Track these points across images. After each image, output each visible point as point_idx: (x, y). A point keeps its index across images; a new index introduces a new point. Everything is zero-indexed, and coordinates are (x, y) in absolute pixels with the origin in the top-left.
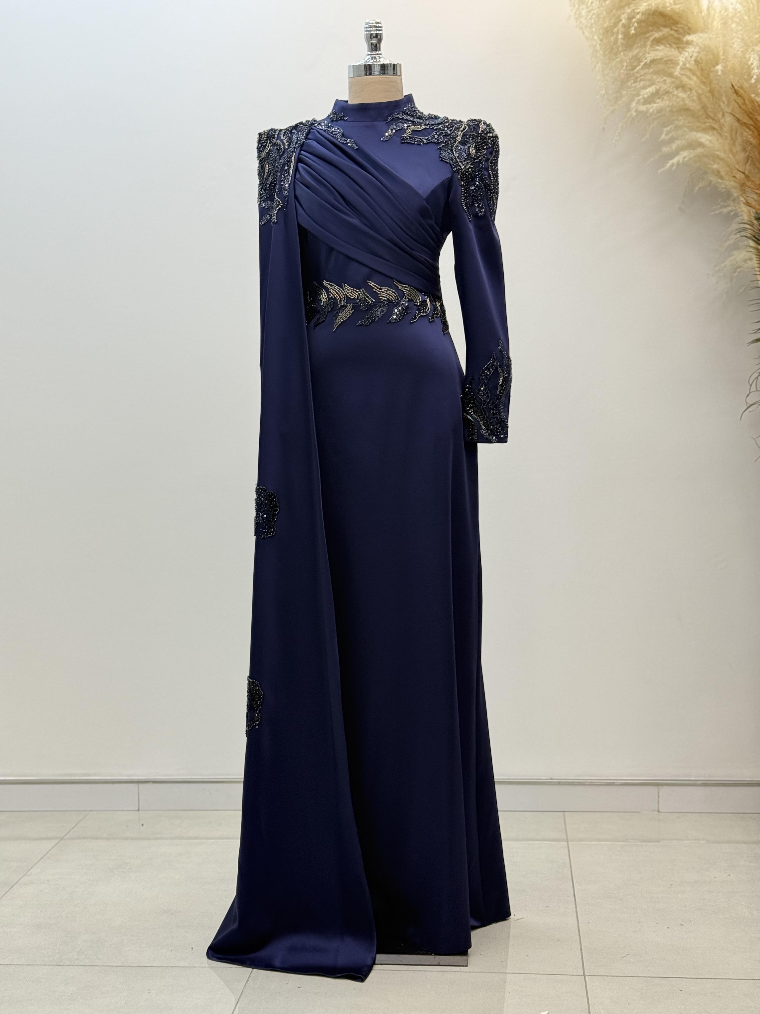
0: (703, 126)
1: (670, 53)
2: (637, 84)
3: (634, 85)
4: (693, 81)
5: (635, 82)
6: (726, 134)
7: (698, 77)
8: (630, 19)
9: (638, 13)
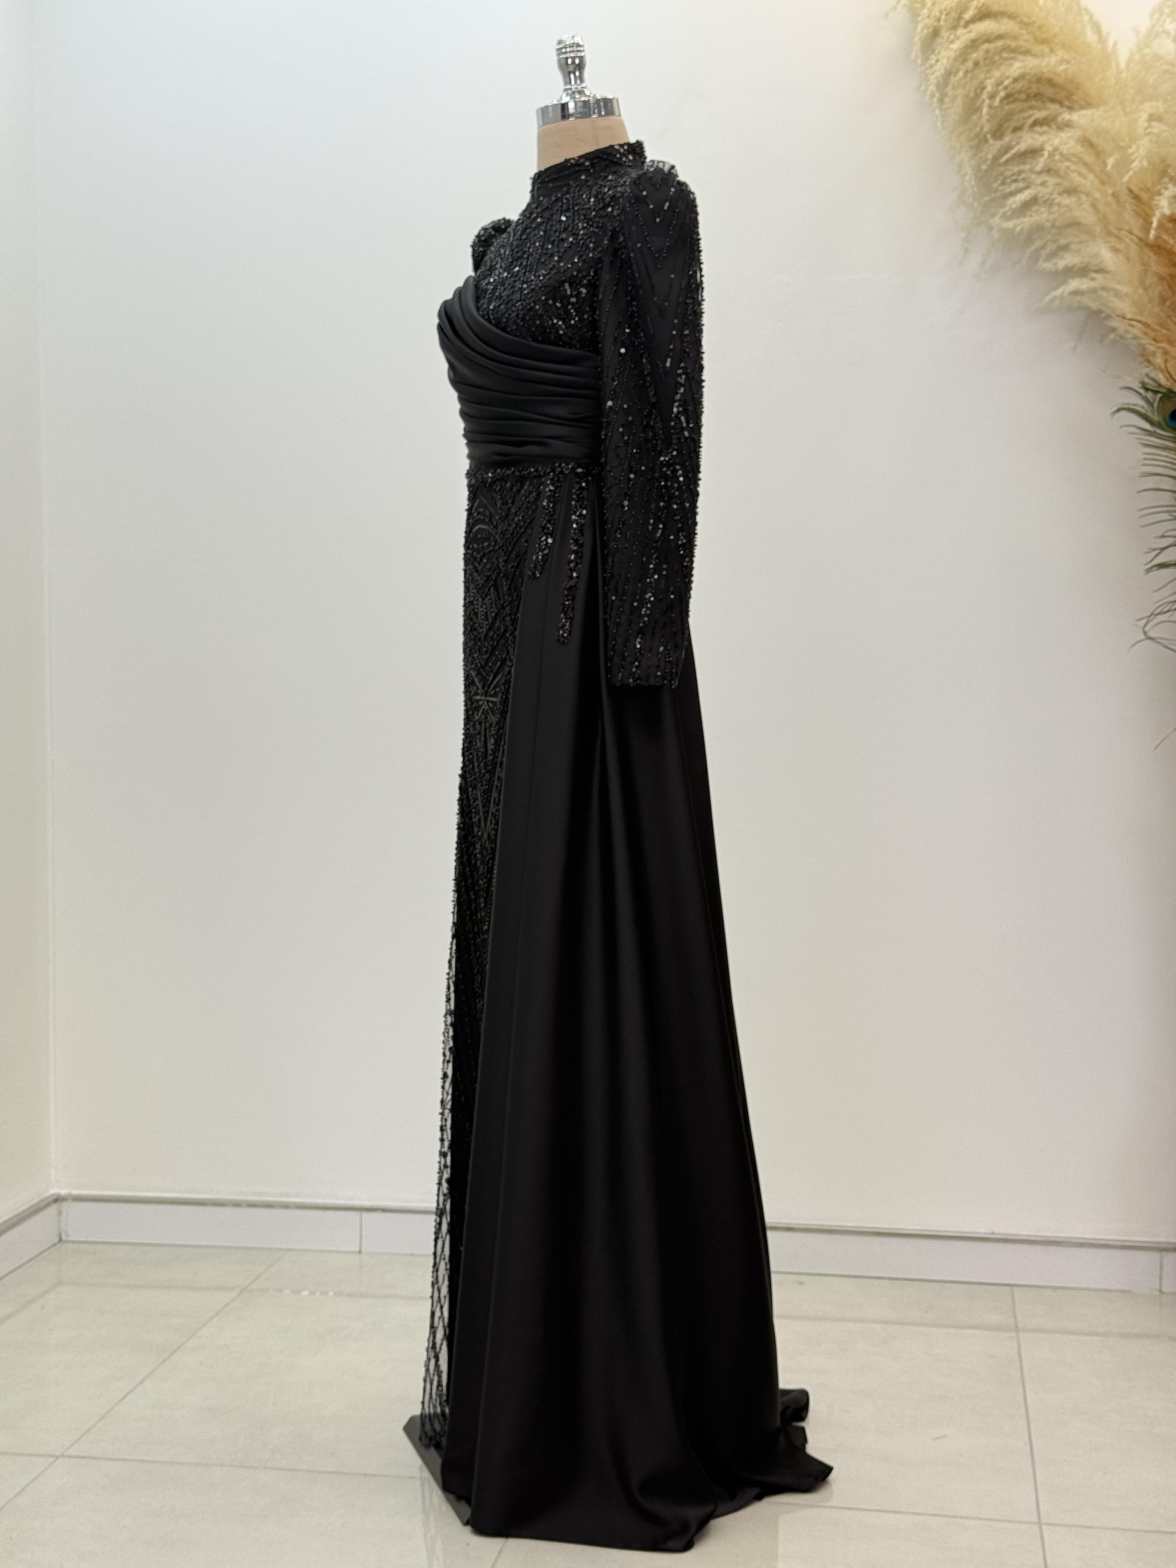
2: (1006, 187)
3: (1001, 188)
4: (1088, 181)
5: (1003, 183)
6: (1133, 261)
7: (1096, 176)
8: (998, 85)
9: (1008, 77)
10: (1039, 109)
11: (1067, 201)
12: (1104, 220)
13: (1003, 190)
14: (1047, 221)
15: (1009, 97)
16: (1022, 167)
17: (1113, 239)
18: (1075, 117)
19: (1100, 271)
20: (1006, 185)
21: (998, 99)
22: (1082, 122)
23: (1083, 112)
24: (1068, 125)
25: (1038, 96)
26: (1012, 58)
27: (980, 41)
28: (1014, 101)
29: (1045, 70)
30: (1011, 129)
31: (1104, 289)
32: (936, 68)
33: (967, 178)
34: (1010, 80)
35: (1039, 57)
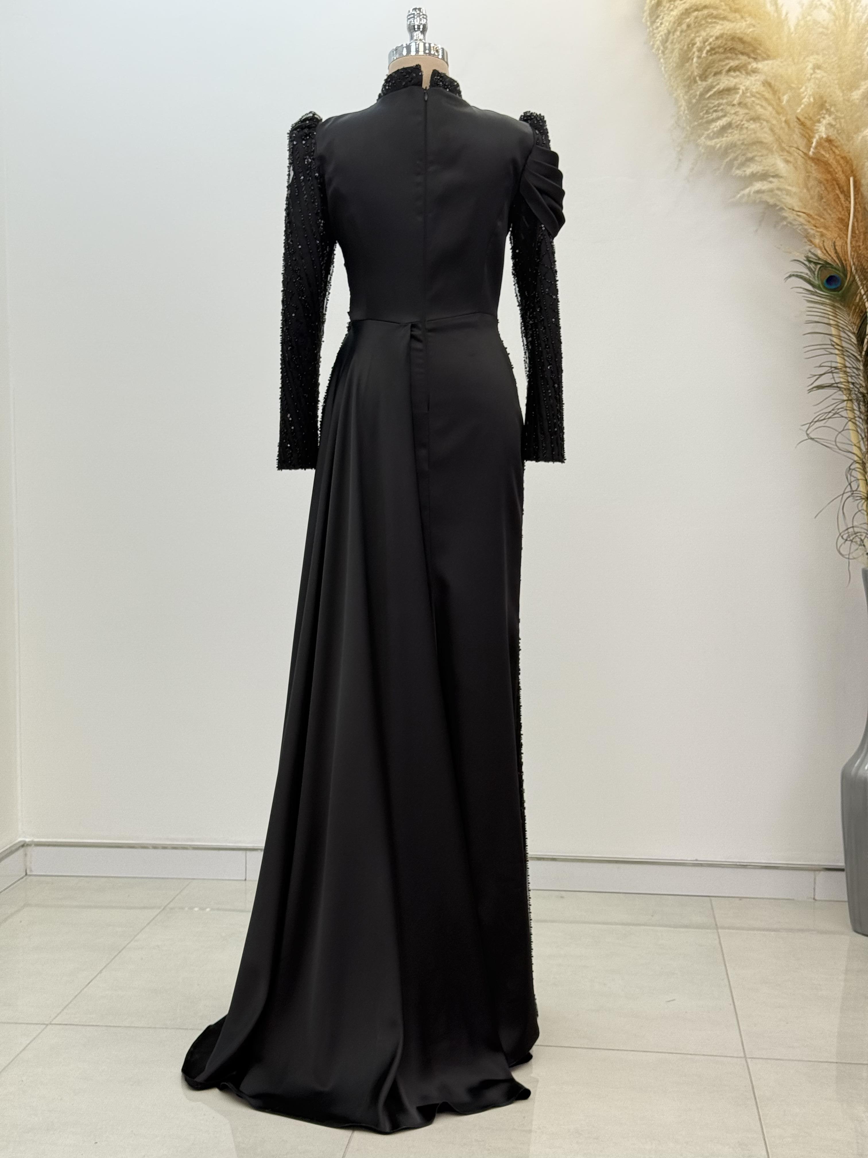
1: (739, 82)
4: (767, 112)
8: (704, 42)
9: (711, 36)
10: (733, 59)
11: (753, 126)
12: (779, 140)
13: (707, 117)
14: (739, 140)
15: (712, 51)
16: (721, 101)
17: (786, 153)
18: (760, 65)
19: (776, 176)
20: (709, 114)
21: (705, 52)
22: (766, 69)
23: (766, 62)
24: (755, 71)
25: (732, 50)
26: (715, 22)
27: (692, 10)
28: (715, 54)
29: (738, 32)
30: (713, 74)
31: (779, 189)
32: (660, 29)
33: (682, 108)
34: (714, 38)
35: (733, 22)
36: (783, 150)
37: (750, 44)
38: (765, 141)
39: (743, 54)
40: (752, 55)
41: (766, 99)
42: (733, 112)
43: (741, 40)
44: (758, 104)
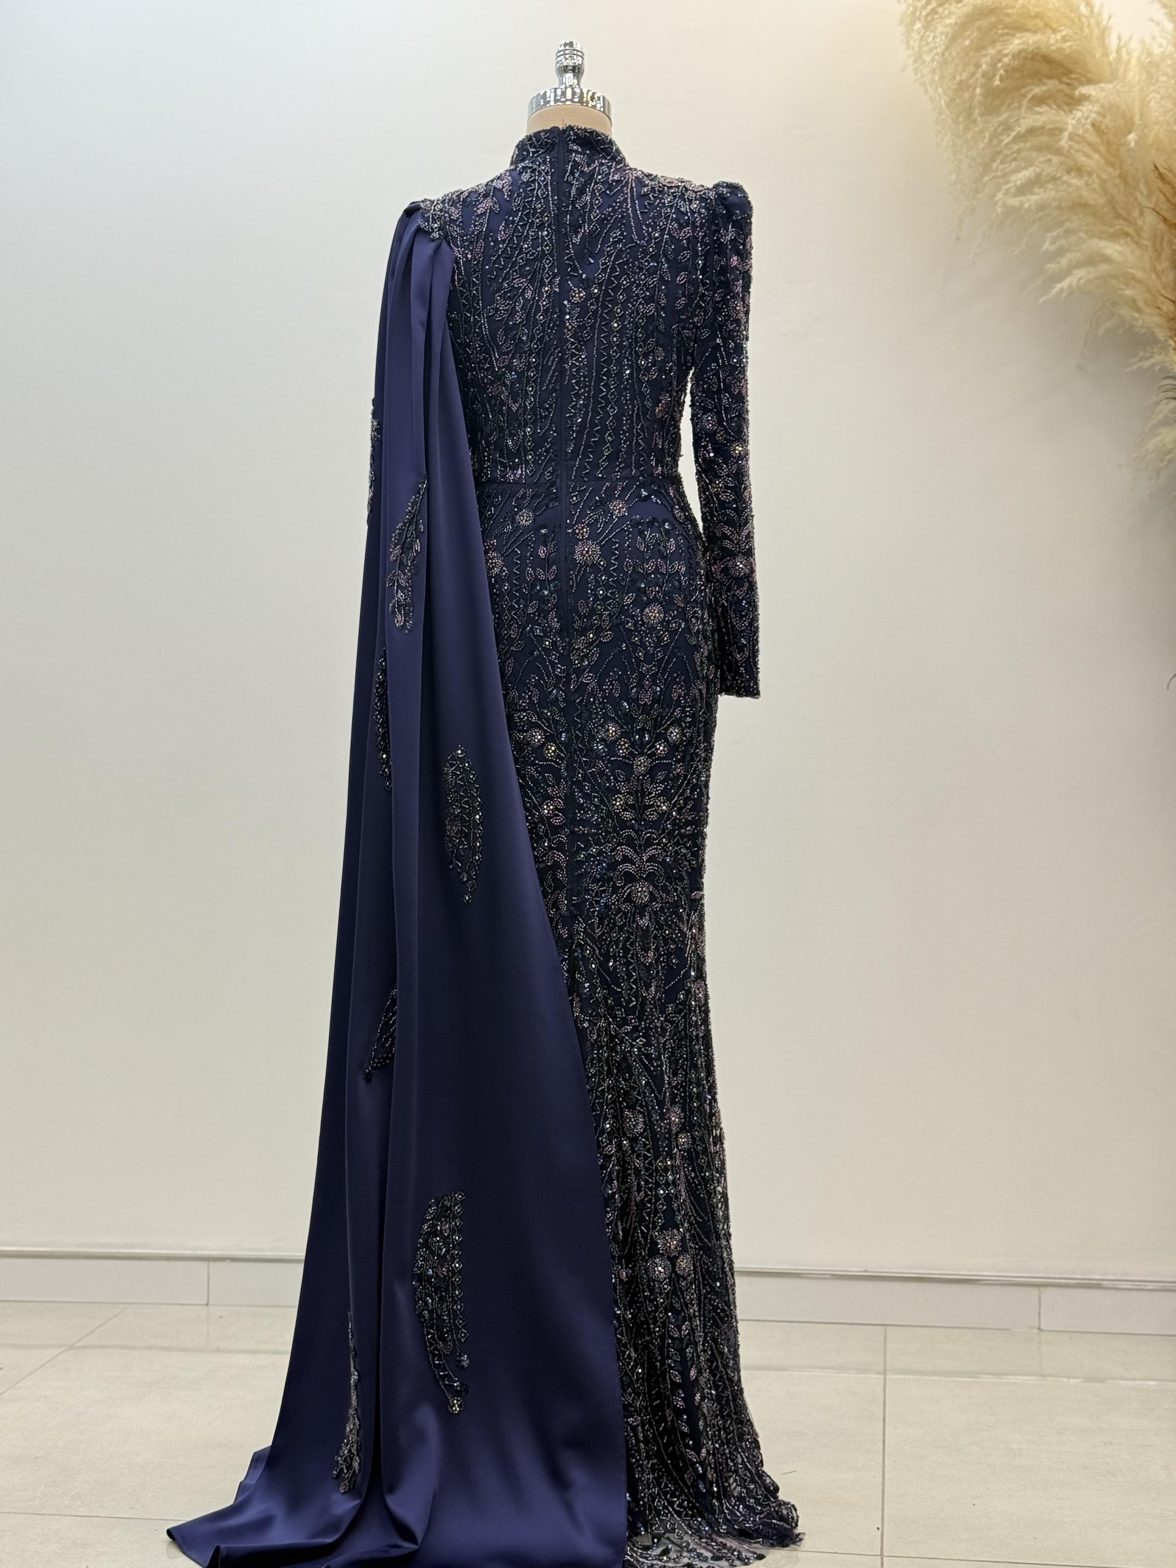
0: (1112, 230)
1: (1058, 118)
3: (1001, 167)
5: (1002, 162)
6: (1145, 242)
7: (1101, 155)
9: (1006, 55)
10: (1038, 86)
13: (1004, 169)
14: (1054, 199)
16: (1022, 145)
20: (1006, 163)
24: (1085, 98)
26: (1008, 34)
34: (1010, 57)
35: (1035, 32)
36: (1118, 216)
37: (1059, 64)
38: (1091, 202)
39: (1050, 77)
40: (1065, 79)
41: (1090, 144)
42: (1042, 159)
43: (1046, 59)
44: (1077, 151)
